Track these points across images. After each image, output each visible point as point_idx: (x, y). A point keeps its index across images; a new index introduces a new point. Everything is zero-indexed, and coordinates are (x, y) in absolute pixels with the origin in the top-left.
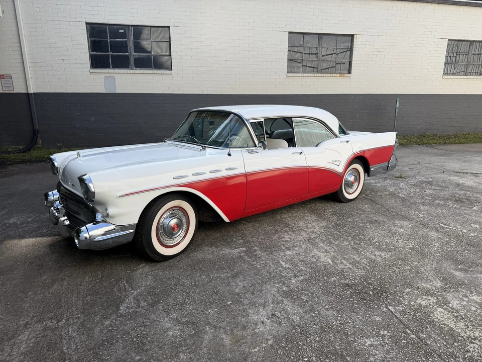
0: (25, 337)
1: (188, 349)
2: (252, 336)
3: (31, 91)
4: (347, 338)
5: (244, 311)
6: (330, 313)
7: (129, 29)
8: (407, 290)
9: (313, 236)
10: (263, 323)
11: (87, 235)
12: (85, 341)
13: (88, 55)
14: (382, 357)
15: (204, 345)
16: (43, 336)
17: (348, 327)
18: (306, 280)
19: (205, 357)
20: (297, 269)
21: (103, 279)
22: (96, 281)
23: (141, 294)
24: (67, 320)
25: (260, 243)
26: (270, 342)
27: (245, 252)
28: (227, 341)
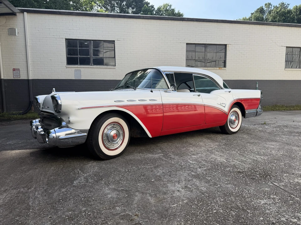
0: (3, 197)
1: (123, 205)
2: (171, 198)
3: (31, 78)
4: (245, 199)
5: (164, 184)
6: (229, 186)
7: (90, 42)
8: (285, 175)
9: (210, 149)
10: (178, 191)
11: (54, 135)
12: (46, 200)
13: (66, 57)
14: (275, 210)
15: (135, 202)
16: (16, 197)
17: (245, 194)
18: (209, 170)
19: (135, 209)
20: (201, 164)
21: (64, 168)
22: (59, 169)
23: (89, 176)
24: (35, 188)
25: (173, 152)
26: (185, 202)
27: (163, 156)
28: (152, 200)
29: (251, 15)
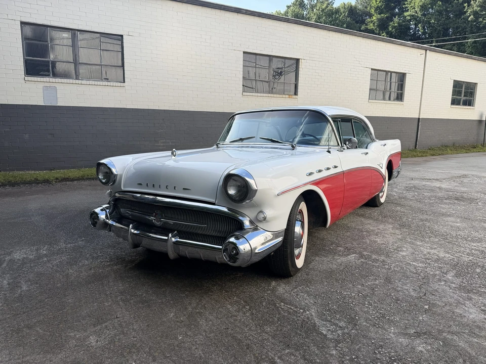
7: (75, 34)
13: (23, 60)
29: (286, 8)
